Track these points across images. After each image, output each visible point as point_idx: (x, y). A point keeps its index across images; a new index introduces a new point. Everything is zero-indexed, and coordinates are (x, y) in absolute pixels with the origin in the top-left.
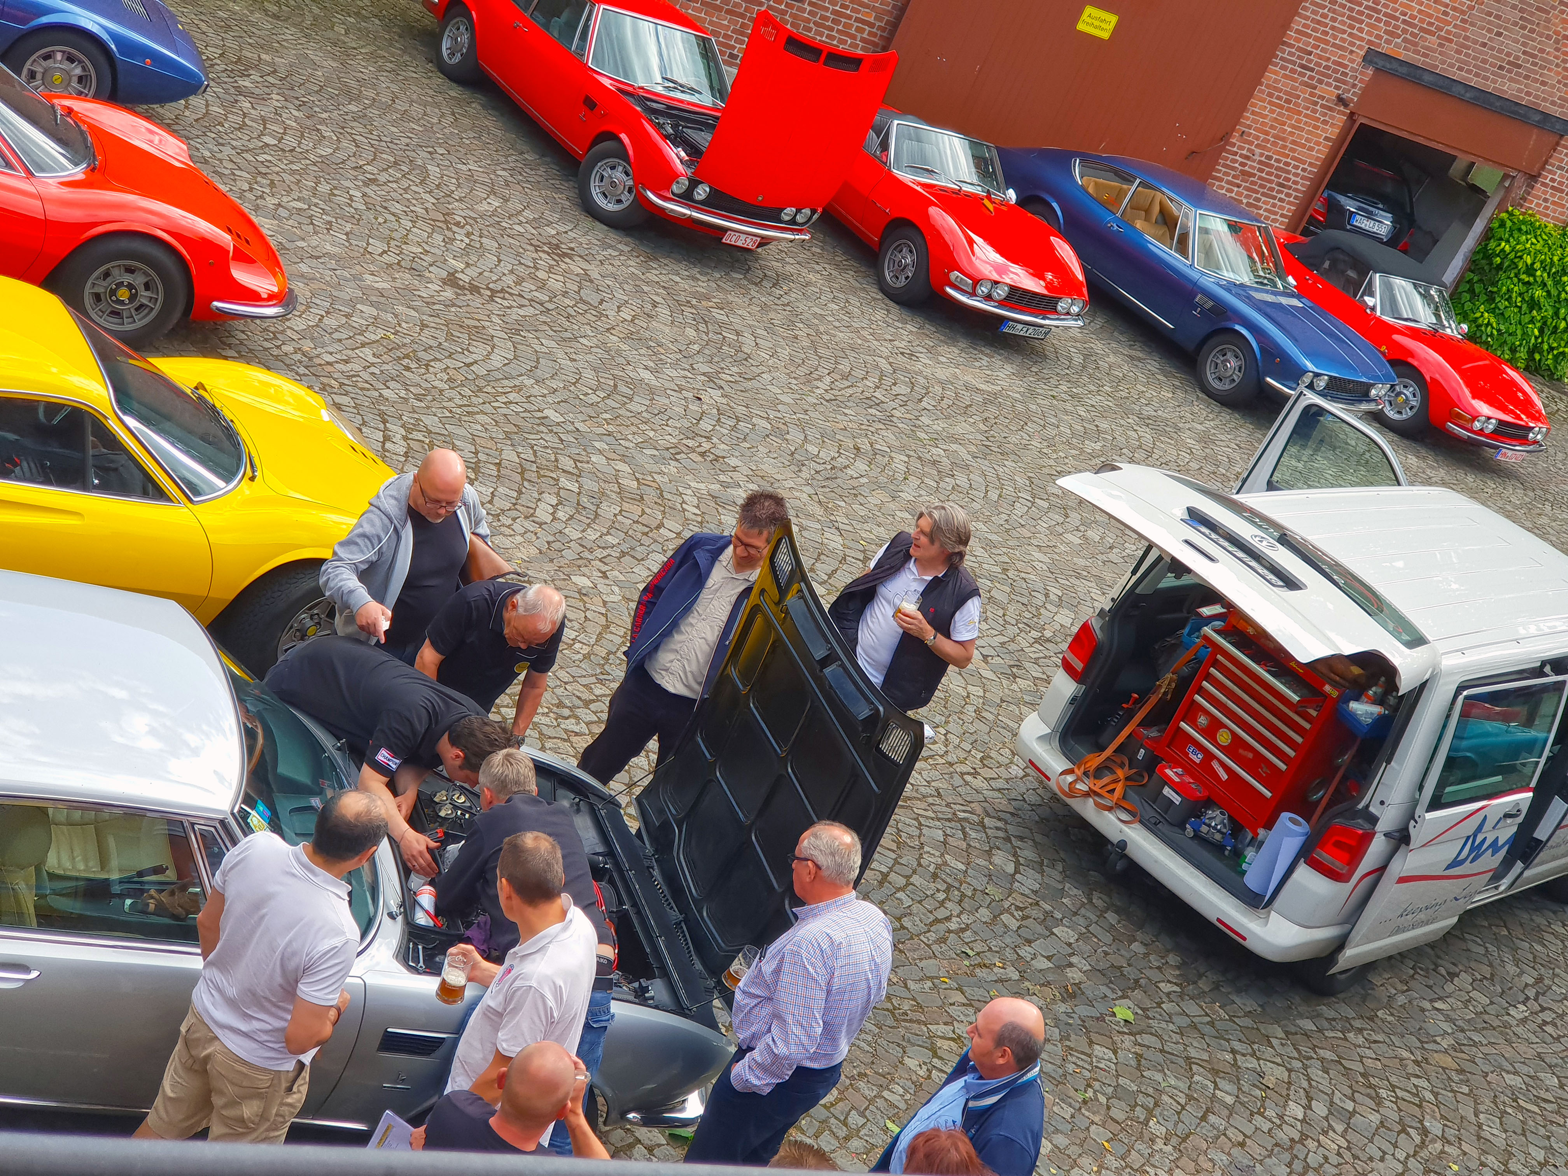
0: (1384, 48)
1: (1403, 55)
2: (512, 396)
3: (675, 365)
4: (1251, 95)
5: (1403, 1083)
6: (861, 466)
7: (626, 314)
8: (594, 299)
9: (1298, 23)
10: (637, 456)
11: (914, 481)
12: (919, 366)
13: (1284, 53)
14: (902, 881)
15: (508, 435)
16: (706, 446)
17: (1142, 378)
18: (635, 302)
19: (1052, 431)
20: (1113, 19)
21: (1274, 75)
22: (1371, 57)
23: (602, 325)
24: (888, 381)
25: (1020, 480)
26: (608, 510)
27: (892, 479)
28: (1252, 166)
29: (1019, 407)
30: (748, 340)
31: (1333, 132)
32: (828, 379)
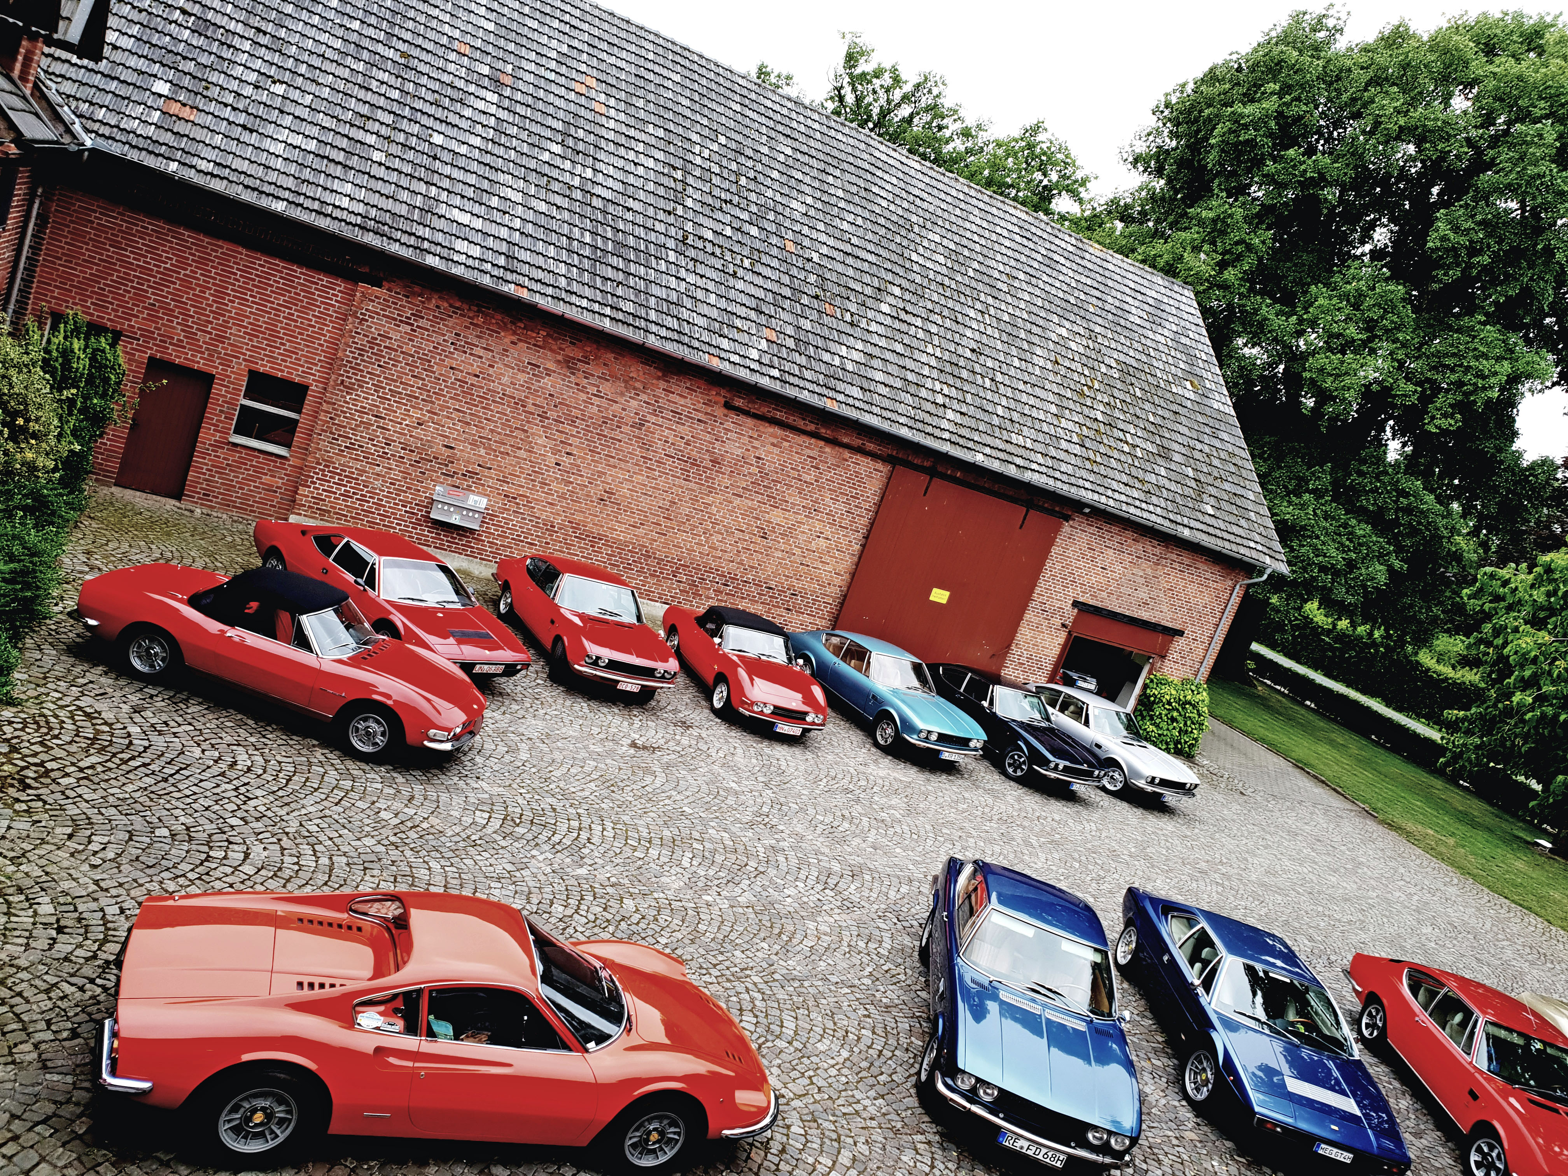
0: (1081, 599)
1: (1091, 602)
2: (666, 802)
3: (747, 778)
4: (1018, 625)
5: (1171, 1151)
6: (846, 825)
7: (721, 754)
8: (705, 747)
9: (1038, 590)
10: (732, 828)
11: (874, 832)
12: (870, 770)
13: (1033, 604)
14: (890, 1054)
15: (665, 823)
16: (767, 820)
17: (983, 769)
18: (725, 747)
19: (941, 800)
20: (947, 594)
21: (1029, 615)
22: (1076, 604)
23: (709, 761)
24: (856, 779)
25: (929, 827)
26: (719, 859)
27: (862, 831)
28: (1023, 660)
29: (923, 788)
30: (783, 763)
31: (1061, 641)
32: (825, 780)
